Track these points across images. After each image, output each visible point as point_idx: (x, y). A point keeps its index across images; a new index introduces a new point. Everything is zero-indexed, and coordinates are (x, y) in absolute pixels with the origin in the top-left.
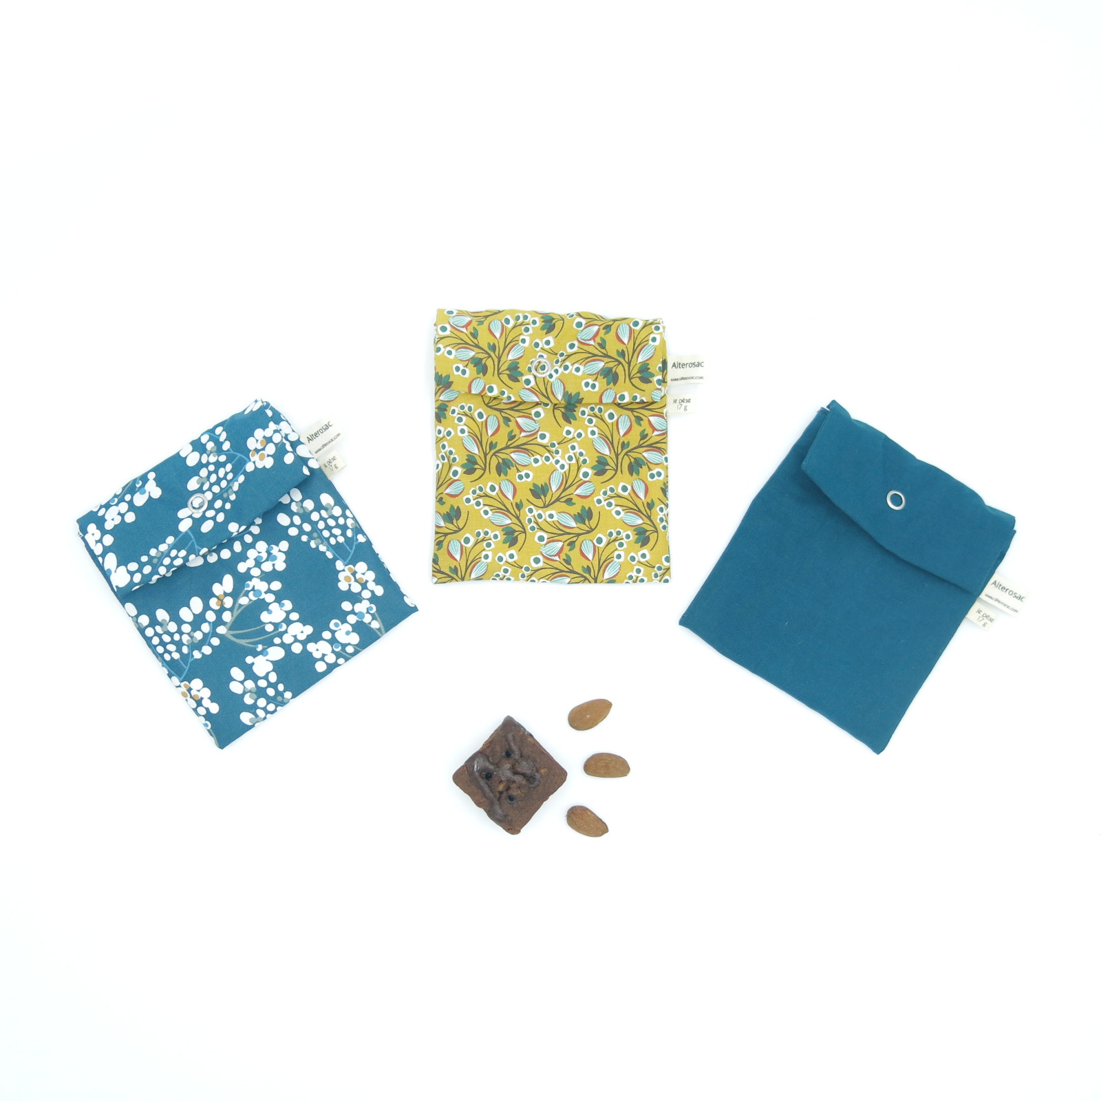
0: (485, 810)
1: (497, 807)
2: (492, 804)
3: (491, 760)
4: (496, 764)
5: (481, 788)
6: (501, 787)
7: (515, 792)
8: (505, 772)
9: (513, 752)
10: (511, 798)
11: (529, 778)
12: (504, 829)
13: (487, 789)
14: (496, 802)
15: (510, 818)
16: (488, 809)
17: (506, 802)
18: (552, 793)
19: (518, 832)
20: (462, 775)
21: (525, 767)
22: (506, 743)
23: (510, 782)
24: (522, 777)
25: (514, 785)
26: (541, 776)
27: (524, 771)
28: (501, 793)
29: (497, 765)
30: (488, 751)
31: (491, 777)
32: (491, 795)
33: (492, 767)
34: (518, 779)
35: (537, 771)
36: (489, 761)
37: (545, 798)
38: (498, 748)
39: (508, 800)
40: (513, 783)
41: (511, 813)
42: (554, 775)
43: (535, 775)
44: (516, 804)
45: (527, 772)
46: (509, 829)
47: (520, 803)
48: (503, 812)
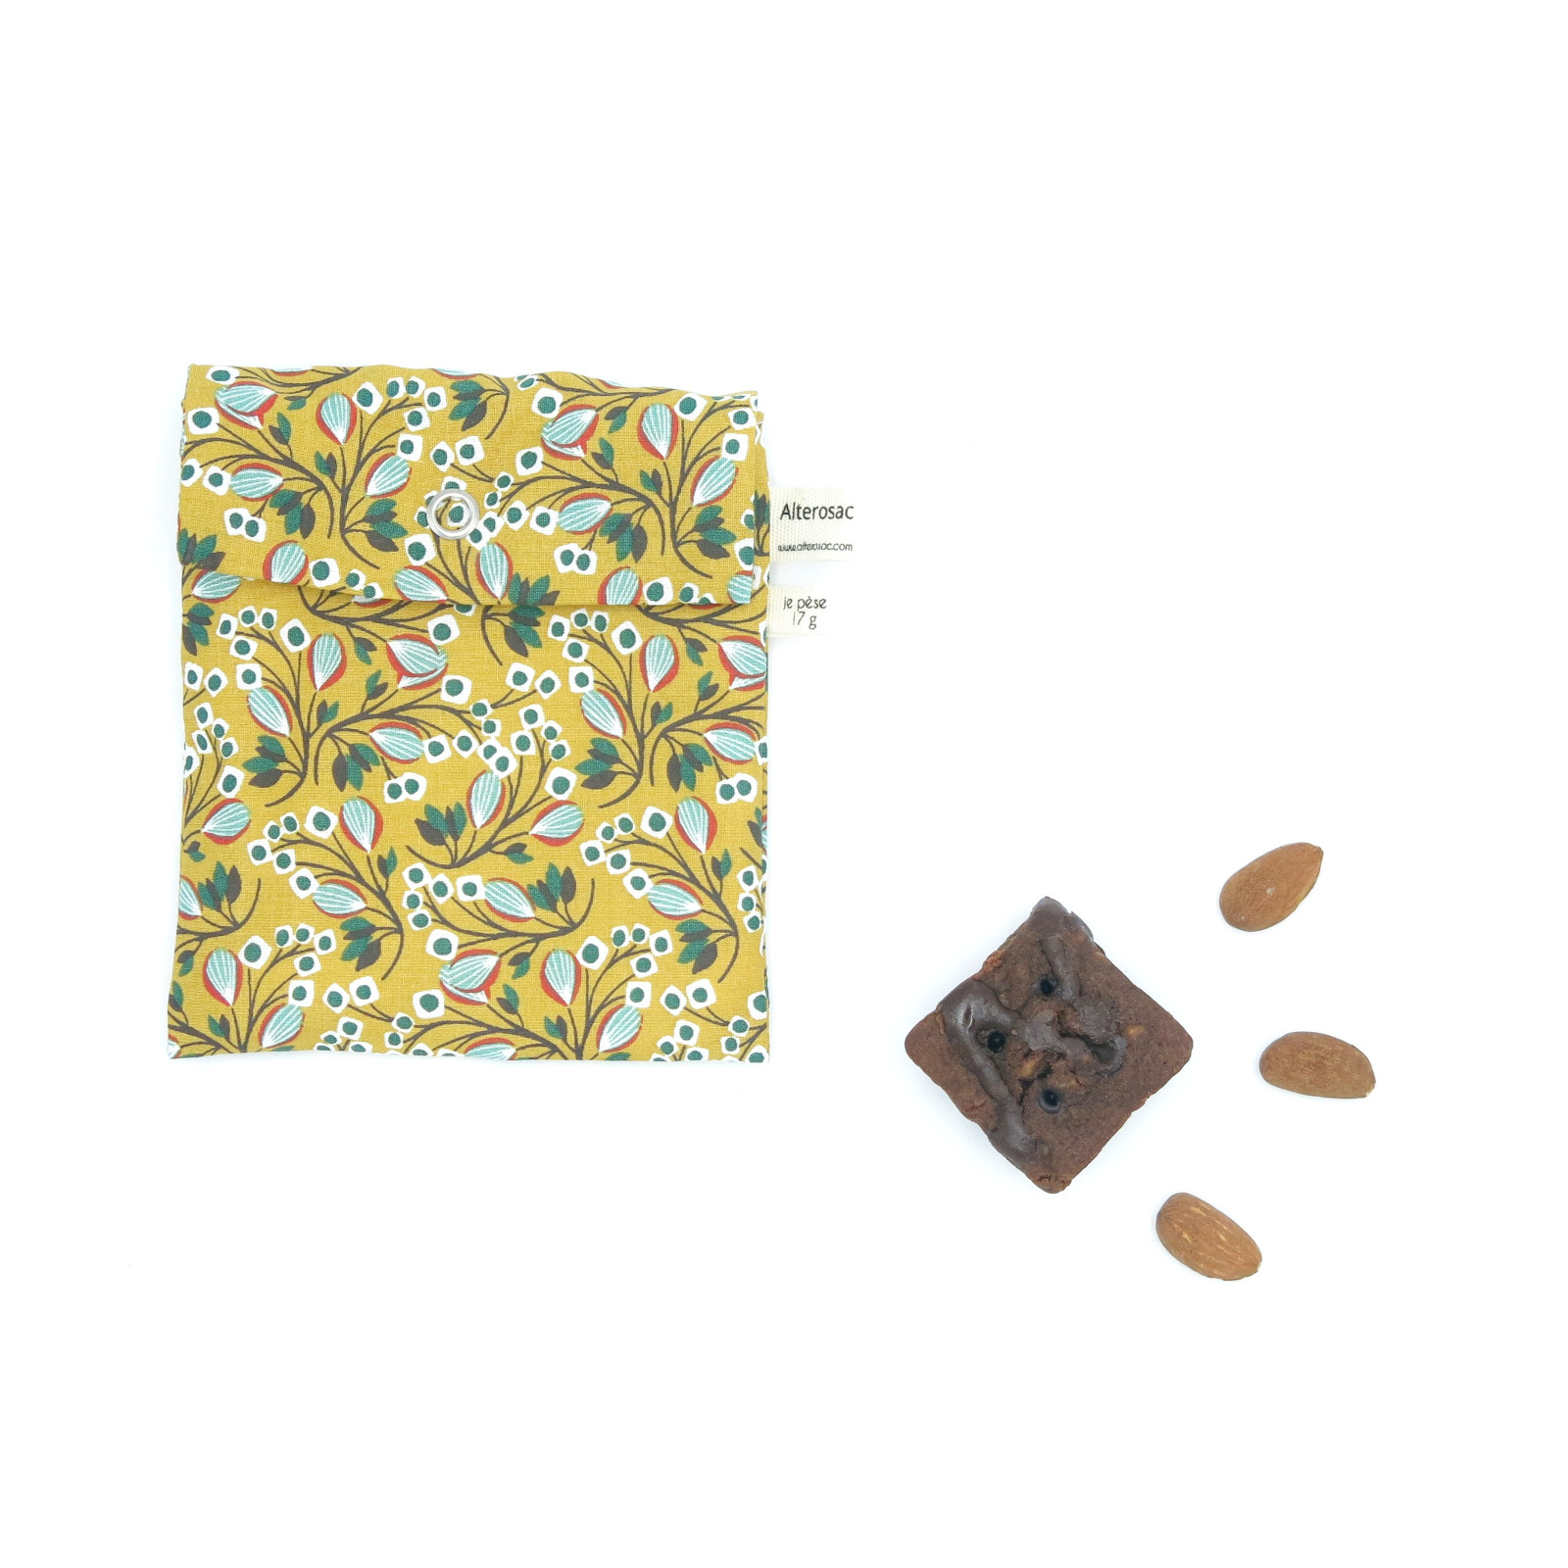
0: (985, 1127)
1: (1013, 1122)
2: (1001, 1110)
3: (1004, 1001)
4: (1017, 1011)
5: (976, 1071)
6: (1028, 1068)
7: (1061, 1082)
8: (1039, 1033)
9: (1058, 980)
10: (1051, 1098)
11: (1101, 1049)
12: (1030, 1175)
13: (989, 1073)
14: (1012, 1106)
15: (1046, 1150)
16: (992, 1124)
17: (1037, 1106)
18: (1154, 1089)
19: (1065, 1183)
20: (930, 1035)
21: (1089, 1020)
22: (1044, 959)
23: (1051, 1056)
24: (1083, 1043)
25: (1061, 1063)
26: (1129, 1045)
27: (1085, 1030)
28: (1026, 1083)
29: (1020, 1014)
30: (998, 978)
31: (1003, 1042)
32: (1002, 1090)
33: (1004, 1018)
34: (1071, 1048)
35: (1120, 1032)
36: (1000, 1003)
37: (1136, 1101)
38: (1022, 972)
39: (1043, 1103)
40: (1059, 1058)
41: (1049, 1137)
42: (1160, 1045)
43: (1112, 1042)
44: (1061, 1116)
45: (1095, 1034)
46: (1041, 1178)
47: (1073, 1111)
48: (1030, 1132)
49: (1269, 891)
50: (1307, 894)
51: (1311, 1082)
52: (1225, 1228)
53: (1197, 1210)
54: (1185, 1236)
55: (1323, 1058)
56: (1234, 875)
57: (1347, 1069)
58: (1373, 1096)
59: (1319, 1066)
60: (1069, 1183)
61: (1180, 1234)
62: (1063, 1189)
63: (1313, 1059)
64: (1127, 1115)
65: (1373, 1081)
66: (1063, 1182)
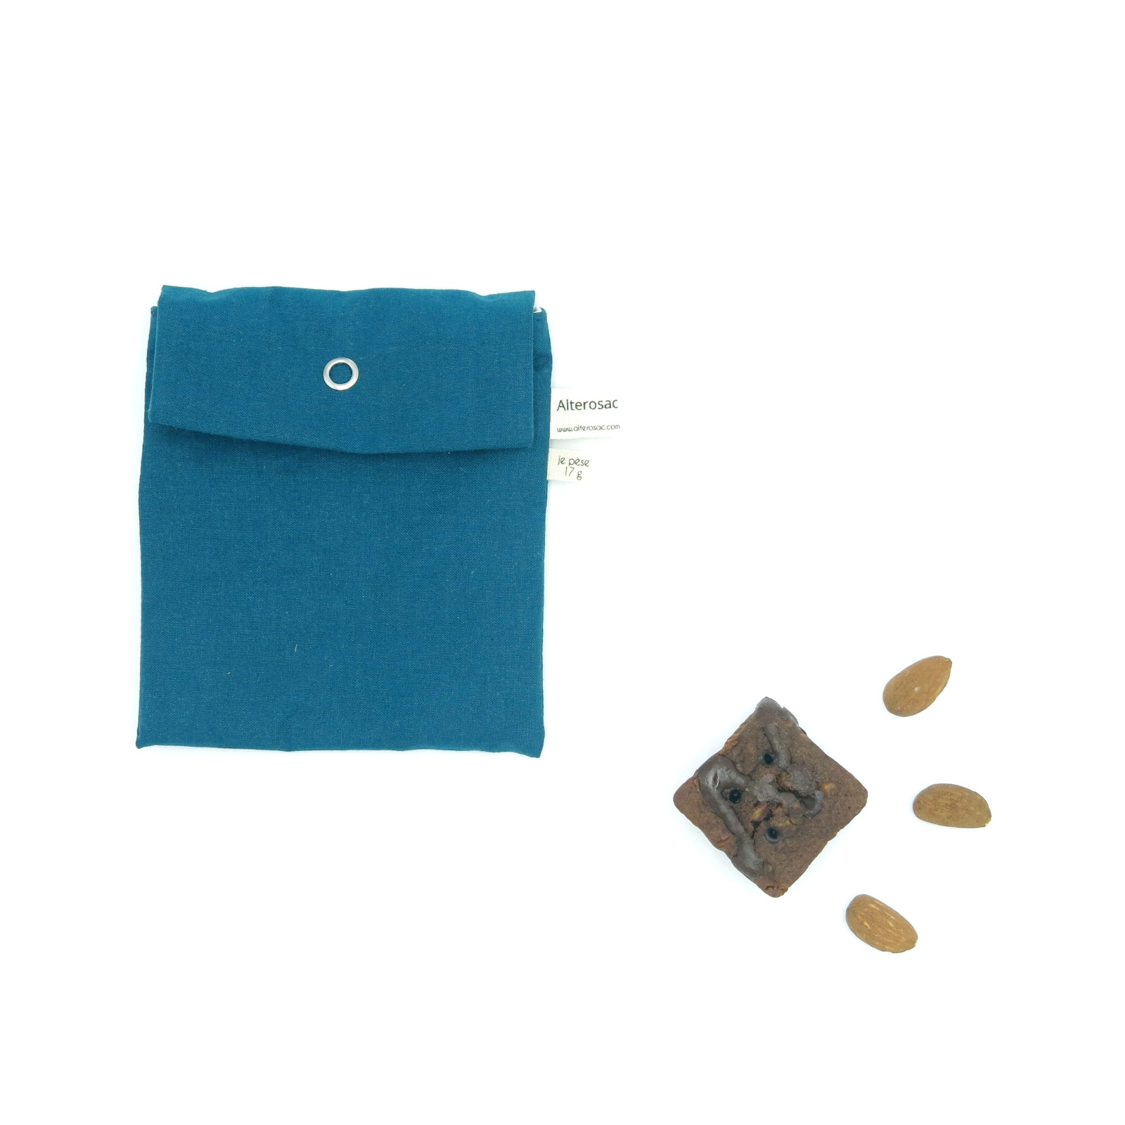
0: (729, 854)
1: (748, 850)
2: (740, 842)
3: (740, 769)
4: (749, 775)
5: (723, 816)
6: (757, 814)
7: (780, 823)
8: (764, 789)
9: (776, 753)
10: (773, 833)
11: (805, 800)
12: (760, 886)
13: (731, 818)
14: (747, 840)
15: (771, 868)
16: (733, 852)
17: (764, 839)
18: (843, 826)
19: (784, 890)
20: (689, 793)
21: (797, 780)
22: (766, 740)
23: (772, 805)
24: (794, 796)
25: (780, 809)
26: (825, 796)
27: (795, 787)
28: (756, 824)
29: (750, 777)
30: (735, 753)
31: (739, 797)
32: (740, 829)
33: (740, 781)
34: (788, 800)
35: (818, 788)
36: (737, 770)
37: (830, 834)
38: (751, 749)
39: (768, 837)
40: (777, 807)
41: (772, 859)
42: (846, 795)
43: (814, 794)
44: (781, 845)
45: (802, 789)
46: (768, 887)
47: (788, 841)
48: (759, 857)
49: (916, 689)
50: (942, 690)
51: (948, 818)
52: (892, 917)
53: (873, 906)
54: (866, 924)
55: (956, 801)
56: (892, 679)
57: (972, 809)
58: (989, 825)
59: (953, 806)
60: (786, 890)
61: (862, 923)
62: (783, 894)
63: (950, 803)
64: (825, 843)
65: (990, 816)
66: (782, 889)
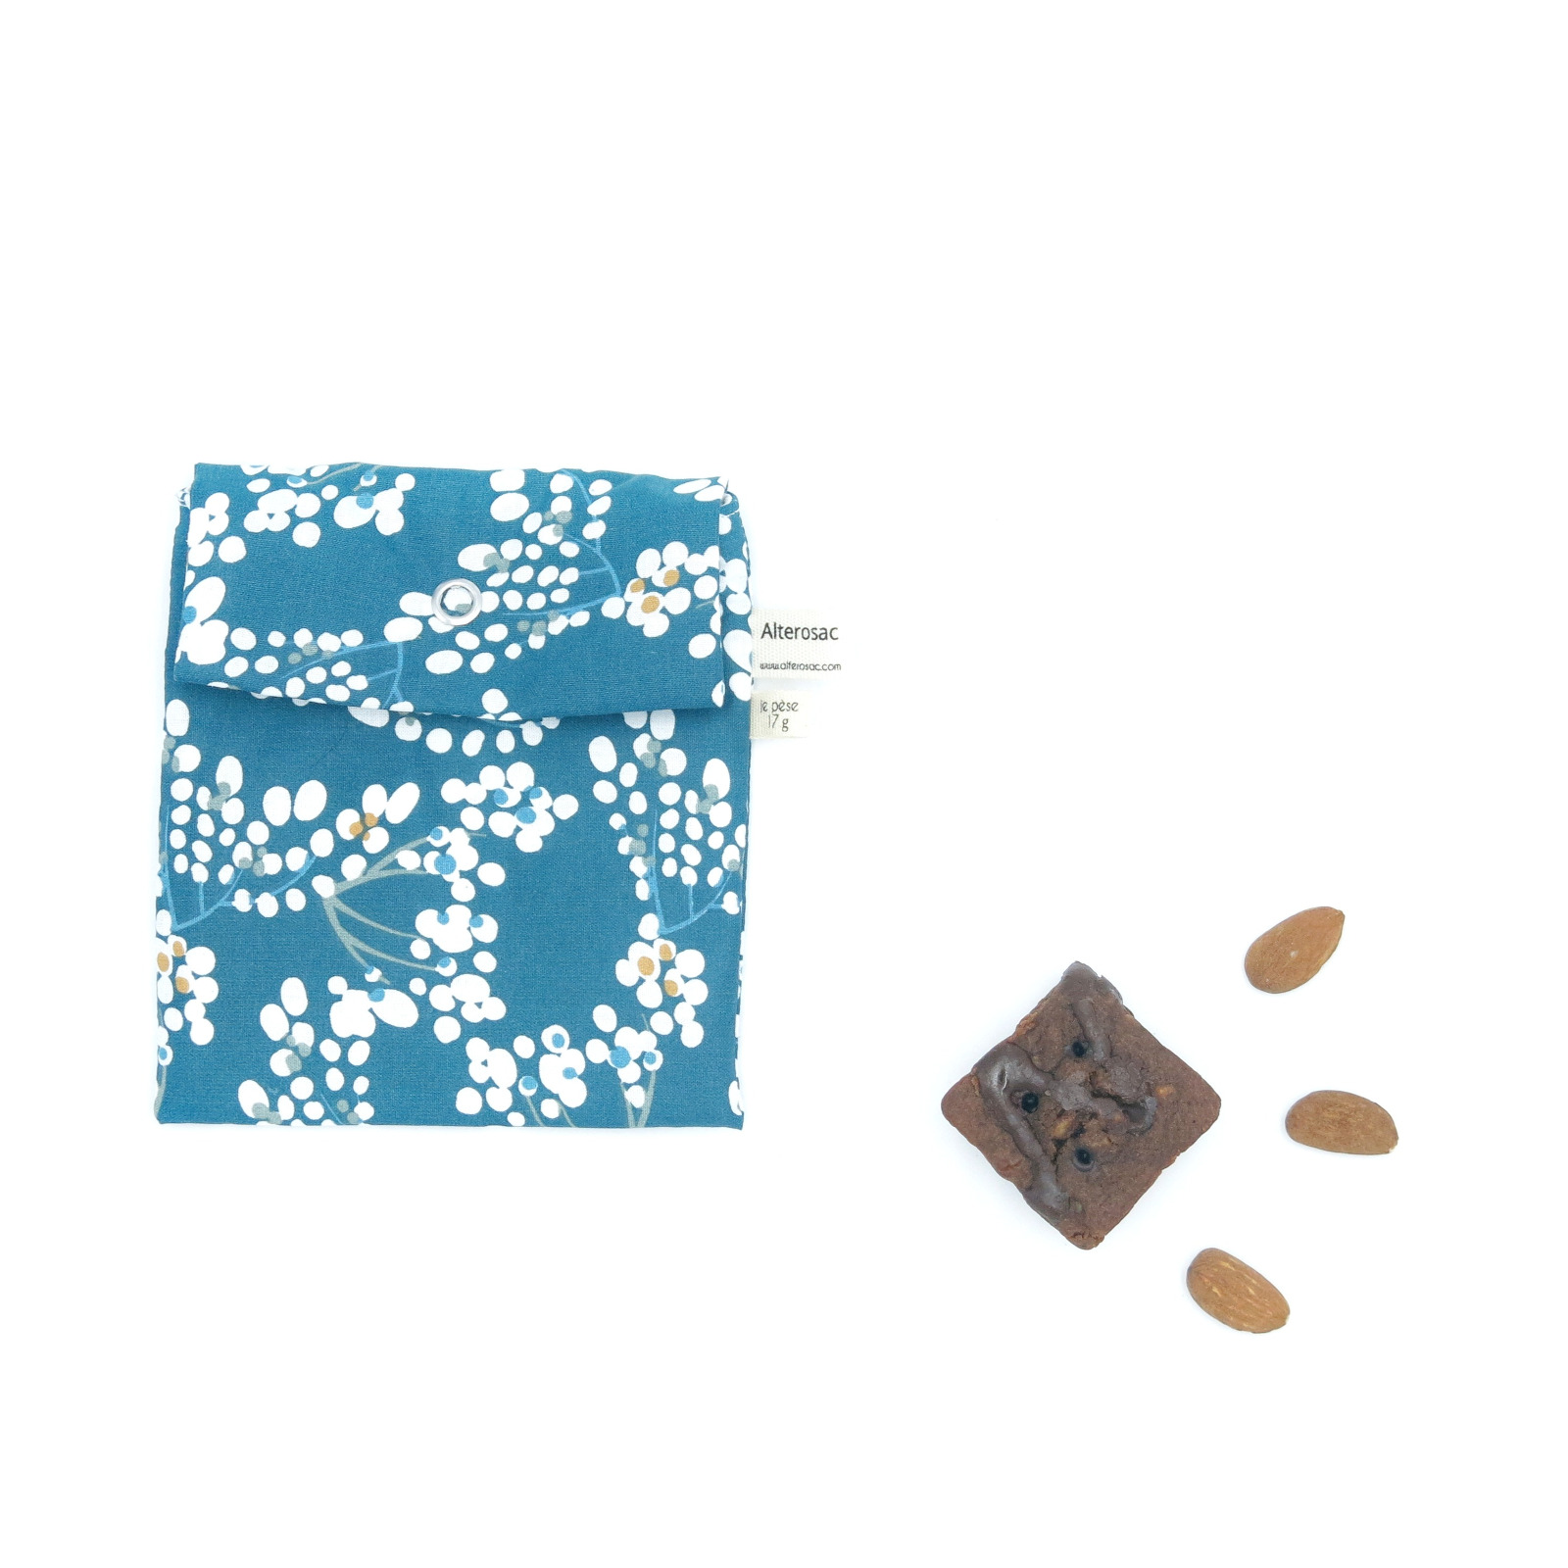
0: (1020, 1186)
1: (1048, 1180)
2: (1035, 1168)
3: (1037, 1063)
4: (1050, 1072)
5: (1011, 1131)
6: (1062, 1128)
7: (1094, 1141)
8: (1072, 1093)
9: (1089, 1041)
10: (1084, 1156)
11: (1132, 1109)
12: (1064, 1232)
13: (1024, 1133)
14: (1046, 1165)
15: (1080, 1207)
16: (1026, 1182)
17: (1070, 1164)
18: (1184, 1147)
19: (1099, 1240)
20: (965, 1096)
21: (1120, 1081)
22: (1075, 1022)
23: (1083, 1115)
24: (1114, 1103)
25: (1094, 1122)
26: (1160, 1105)
27: (1117, 1090)
28: (1060, 1143)
29: (1052, 1075)
30: (1031, 1040)
31: (1036, 1104)
32: (1037, 1149)
33: (1038, 1080)
34: (1103, 1108)
35: (1150, 1092)
36: (1034, 1066)
37: (1166, 1160)
38: (1054, 1034)
39: (1075, 1160)
40: (1091, 1118)
41: (1083, 1194)
42: (1189, 1103)
43: (1143, 1101)
44: (1094, 1174)
45: (1127, 1094)
46: (1076, 1235)
47: (1106, 1169)
48: (1064, 1190)
49: (1293, 954)
50: (1330, 956)
51: (1335, 1139)
52: (1254, 1281)
53: (1227, 1265)
54: (1215, 1290)
55: (1348, 1116)
56: (1258, 940)
57: (1370, 1127)
58: (1395, 1152)
59: (1343, 1123)
60: (1102, 1239)
61: (1210, 1289)
62: (1097, 1245)
63: (1337, 1117)
64: (1158, 1172)
65: (1396, 1138)
66: (1097, 1238)
